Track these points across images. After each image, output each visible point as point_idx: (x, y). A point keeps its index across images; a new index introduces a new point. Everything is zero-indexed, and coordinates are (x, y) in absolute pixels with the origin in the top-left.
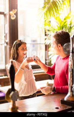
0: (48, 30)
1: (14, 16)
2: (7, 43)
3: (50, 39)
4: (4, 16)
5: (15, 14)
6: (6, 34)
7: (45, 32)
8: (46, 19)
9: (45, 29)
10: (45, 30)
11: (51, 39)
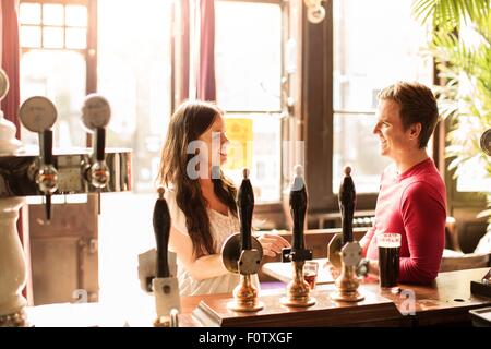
0: (449, 65)
1: (319, 12)
2: (291, 110)
3: (453, 98)
4: (282, 9)
5: (322, 4)
6: (289, 75)
7: (437, 72)
8: (441, 19)
9: (435, 58)
10: (436, 64)
11: (457, 98)
